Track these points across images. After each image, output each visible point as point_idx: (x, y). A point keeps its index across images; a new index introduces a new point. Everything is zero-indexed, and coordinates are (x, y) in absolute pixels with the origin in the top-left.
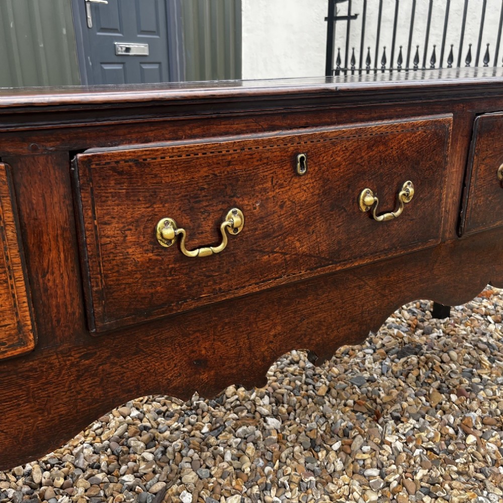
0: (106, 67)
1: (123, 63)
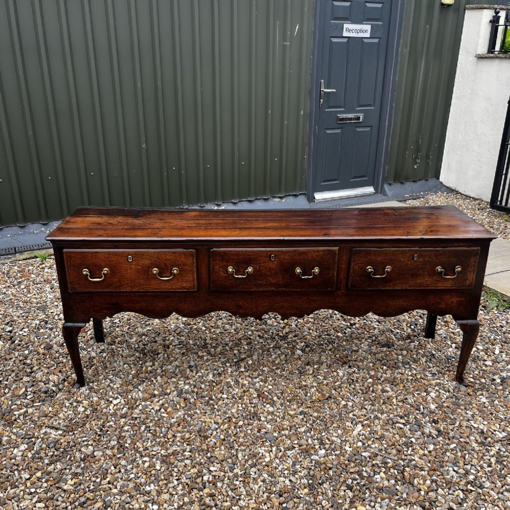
0: (329, 132)
1: (342, 128)
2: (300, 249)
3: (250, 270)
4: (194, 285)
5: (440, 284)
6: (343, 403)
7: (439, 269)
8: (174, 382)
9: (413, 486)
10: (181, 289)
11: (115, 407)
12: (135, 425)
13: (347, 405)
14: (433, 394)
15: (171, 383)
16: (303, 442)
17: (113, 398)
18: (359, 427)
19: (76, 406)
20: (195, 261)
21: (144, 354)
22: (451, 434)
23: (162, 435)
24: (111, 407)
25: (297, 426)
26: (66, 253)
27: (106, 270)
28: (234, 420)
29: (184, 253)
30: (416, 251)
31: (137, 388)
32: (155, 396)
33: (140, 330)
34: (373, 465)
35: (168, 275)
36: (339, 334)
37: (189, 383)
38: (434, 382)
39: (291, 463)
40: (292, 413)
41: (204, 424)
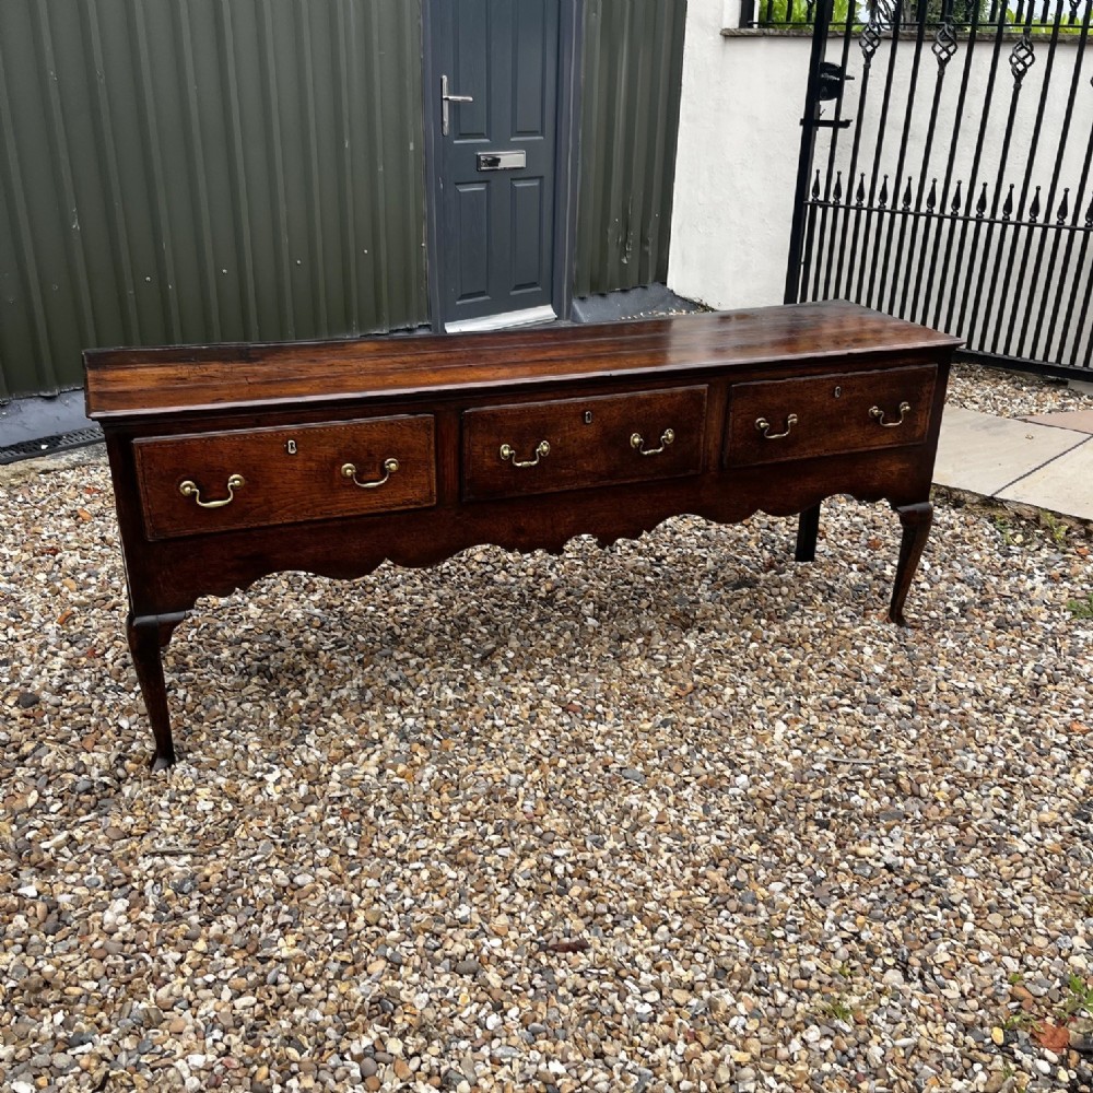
0: (464, 189)
1: (487, 182)
2: (641, 393)
3: (544, 447)
4: (431, 492)
5: (875, 441)
6: (729, 691)
7: (875, 410)
8: (376, 718)
9: (922, 798)
10: (404, 504)
11: (279, 788)
12: (347, 812)
13: (736, 693)
14: (868, 650)
15: (371, 721)
16: (698, 769)
17: (262, 770)
18: (780, 727)
19: (189, 803)
20: (433, 439)
21: (271, 678)
22: (933, 706)
23: (417, 817)
24: (270, 789)
25: (671, 747)
26: (140, 446)
27: (235, 479)
28: (546, 760)
29: (409, 424)
30: (838, 380)
31: (304, 742)
32: (350, 750)
33: (228, 632)
34: (841, 782)
35: (375, 476)
36: (648, 579)
37: (412, 713)
38: (858, 630)
39: (701, 810)
40: (647, 726)
41: (489, 780)
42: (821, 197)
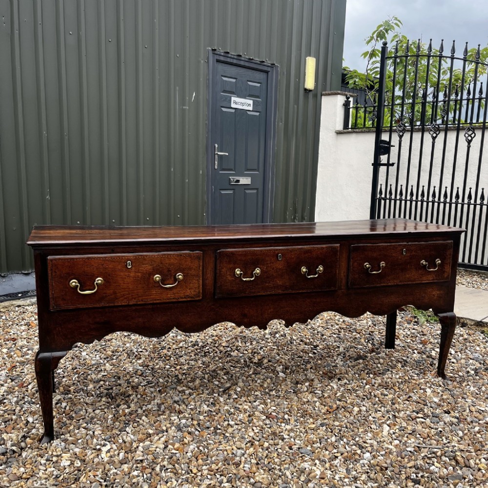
0: (223, 192)
1: (233, 189)
2: (306, 247)
3: (258, 271)
4: (199, 292)
5: (424, 278)
6: (356, 409)
7: (423, 262)
8: (165, 419)
9: (472, 468)
10: (185, 298)
11: (109, 454)
12: (144, 468)
13: (360, 410)
14: (428, 390)
15: (163, 421)
16: (342, 449)
17: (101, 445)
18: (386, 428)
19: (57, 462)
20: (201, 264)
21: (112, 398)
22: (469, 419)
23: (184, 472)
24: (103, 455)
25: (326, 437)
26: (51, 260)
27: (99, 280)
28: (257, 443)
29: (189, 255)
30: (404, 246)
31: (125, 431)
32: (149, 435)
33: (93, 376)
34: (423, 458)
35: (171, 282)
36: (310, 355)
37: (185, 417)
38: (422, 381)
39: (345, 471)
40: (313, 426)
41: (225, 453)
42: (383, 196)
